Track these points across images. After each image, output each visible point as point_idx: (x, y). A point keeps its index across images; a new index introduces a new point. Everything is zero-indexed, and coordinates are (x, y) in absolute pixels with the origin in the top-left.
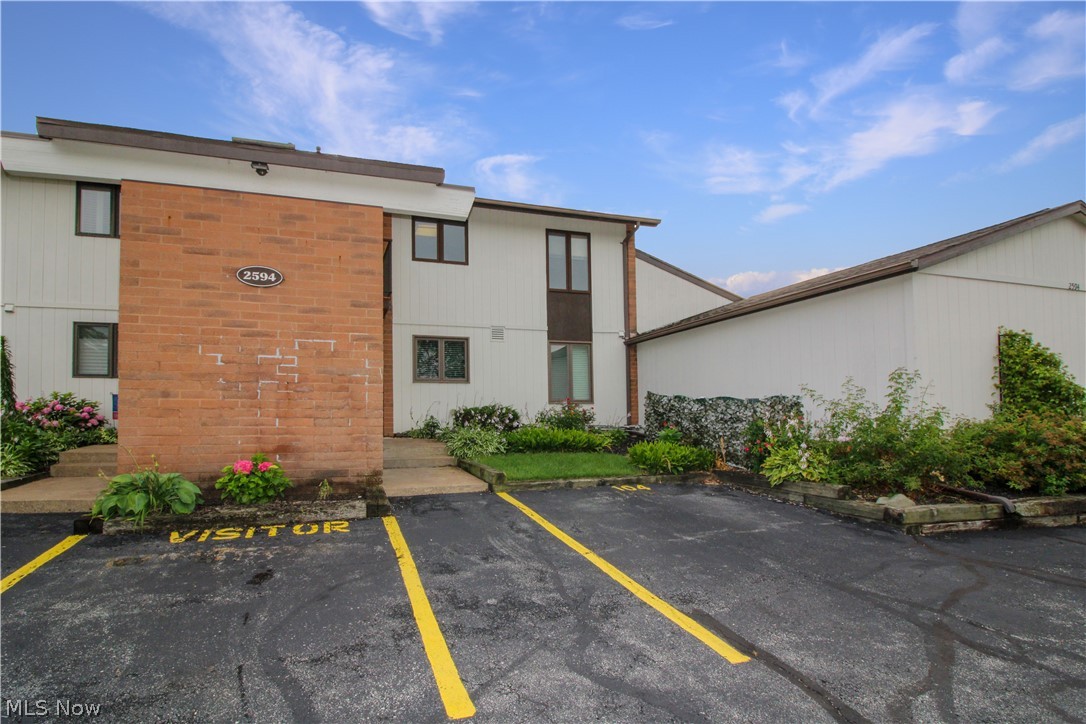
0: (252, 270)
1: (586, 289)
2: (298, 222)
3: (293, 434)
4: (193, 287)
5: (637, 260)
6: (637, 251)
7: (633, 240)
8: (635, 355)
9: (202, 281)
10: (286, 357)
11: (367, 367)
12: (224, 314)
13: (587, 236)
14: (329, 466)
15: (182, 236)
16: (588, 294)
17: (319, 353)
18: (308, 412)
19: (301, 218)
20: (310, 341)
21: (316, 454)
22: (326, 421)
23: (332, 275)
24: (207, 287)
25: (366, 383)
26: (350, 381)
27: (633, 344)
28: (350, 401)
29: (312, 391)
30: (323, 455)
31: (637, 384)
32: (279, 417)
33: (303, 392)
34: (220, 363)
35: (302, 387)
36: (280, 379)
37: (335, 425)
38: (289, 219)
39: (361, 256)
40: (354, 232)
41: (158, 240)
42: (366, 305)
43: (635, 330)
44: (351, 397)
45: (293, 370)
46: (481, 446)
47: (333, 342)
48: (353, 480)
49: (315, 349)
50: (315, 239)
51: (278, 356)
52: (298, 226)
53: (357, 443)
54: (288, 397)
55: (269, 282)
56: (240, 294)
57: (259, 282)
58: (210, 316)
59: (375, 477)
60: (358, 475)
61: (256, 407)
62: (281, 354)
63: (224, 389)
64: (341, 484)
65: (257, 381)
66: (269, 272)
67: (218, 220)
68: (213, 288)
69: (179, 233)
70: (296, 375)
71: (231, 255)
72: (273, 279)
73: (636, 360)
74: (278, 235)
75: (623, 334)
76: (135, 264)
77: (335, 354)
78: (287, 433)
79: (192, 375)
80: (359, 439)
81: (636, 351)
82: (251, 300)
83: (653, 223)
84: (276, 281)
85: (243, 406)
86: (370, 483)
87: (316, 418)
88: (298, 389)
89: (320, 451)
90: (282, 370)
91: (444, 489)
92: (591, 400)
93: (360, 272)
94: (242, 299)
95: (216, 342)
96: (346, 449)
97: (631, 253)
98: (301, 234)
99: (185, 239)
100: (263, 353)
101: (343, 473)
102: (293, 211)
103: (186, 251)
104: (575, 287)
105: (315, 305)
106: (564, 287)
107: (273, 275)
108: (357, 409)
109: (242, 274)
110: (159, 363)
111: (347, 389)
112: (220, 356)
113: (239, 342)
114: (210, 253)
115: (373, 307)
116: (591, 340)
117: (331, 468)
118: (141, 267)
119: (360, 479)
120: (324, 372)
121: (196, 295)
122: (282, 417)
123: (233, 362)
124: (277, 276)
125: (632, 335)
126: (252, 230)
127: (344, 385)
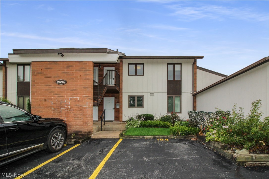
0: (59, 81)
1: (180, 80)
2: (70, 67)
3: (69, 121)
4: (46, 86)
5: (197, 69)
6: (197, 67)
7: (196, 64)
8: (196, 99)
9: (48, 84)
10: (67, 102)
11: (87, 104)
12: (53, 92)
13: (181, 64)
14: (77, 130)
15: (44, 74)
16: (181, 81)
17: (75, 101)
18: (73, 116)
19: (71, 66)
20: (73, 98)
21: (74, 127)
22: (77, 118)
23: (79, 80)
24: (49, 86)
25: (87, 108)
26: (83, 108)
27: (195, 96)
28: (83, 113)
29: (73, 111)
30: (76, 127)
31: (196, 108)
32: (66, 117)
33: (71, 111)
34: (52, 104)
35: (71, 109)
36: (66, 108)
37: (79, 119)
38: (68, 67)
39: (86, 75)
40: (84, 68)
41: (39, 75)
42: (87, 88)
43: (196, 91)
44: (83, 112)
45: (69, 105)
46: (133, 125)
47: (78, 98)
48: (84, 133)
49: (74, 100)
50: (75, 71)
51: (65, 102)
52: (70, 68)
53: (85, 124)
54: (68, 112)
55: (63, 83)
56: (57, 87)
57: (61, 83)
58: (50, 92)
59: (89, 133)
60: (85, 132)
61: (60, 115)
62: (66, 101)
63: (53, 110)
64: (81, 134)
65: (61, 108)
66: (63, 81)
67: (52, 69)
68: (51, 86)
69: (43, 73)
70: (70, 107)
71: (55, 77)
72: (64, 82)
73: (196, 100)
74: (66, 71)
75: (192, 92)
76: (34, 81)
77: (79, 101)
78: (68, 121)
79: (47, 107)
80: (85, 123)
81: (196, 97)
82: (59, 88)
83: (202, 57)
84: (65, 83)
85: (57, 114)
86: (88, 135)
87: (74, 117)
88: (70, 110)
89: (75, 126)
90: (66, 105)
91: (108, 137)
92: (181, 112)
93: (86, 79)
94: (57, 88)
95: (51, 99)
96: (82, 126)
97: (195, 67)
98: (71, 70)
99: (45, 74)
100: (62, 101)
101: (81, 132)
102: (69, 65)
103: (45, 77)
104: (176, 79)
105: (74, 89)
106: (172, 79)
107: (64, 81)
108: (85, 115)
109: (57, 82)
110: (39, 104)
111: (82, 110)
112: (52, 102)
113: (57, 99)
114: (50, 77)
115: (89, 88)
116: (181, 94)
117: (78, 130)
118: (36, 82)
119: (85, 133)
120: (76, 106)
121: (47, 88)
122: (67, 117)
123: (55, 104)
124: (65, 82)
125: (195, 93)
126: (59, 70)
127: (81, 109)
